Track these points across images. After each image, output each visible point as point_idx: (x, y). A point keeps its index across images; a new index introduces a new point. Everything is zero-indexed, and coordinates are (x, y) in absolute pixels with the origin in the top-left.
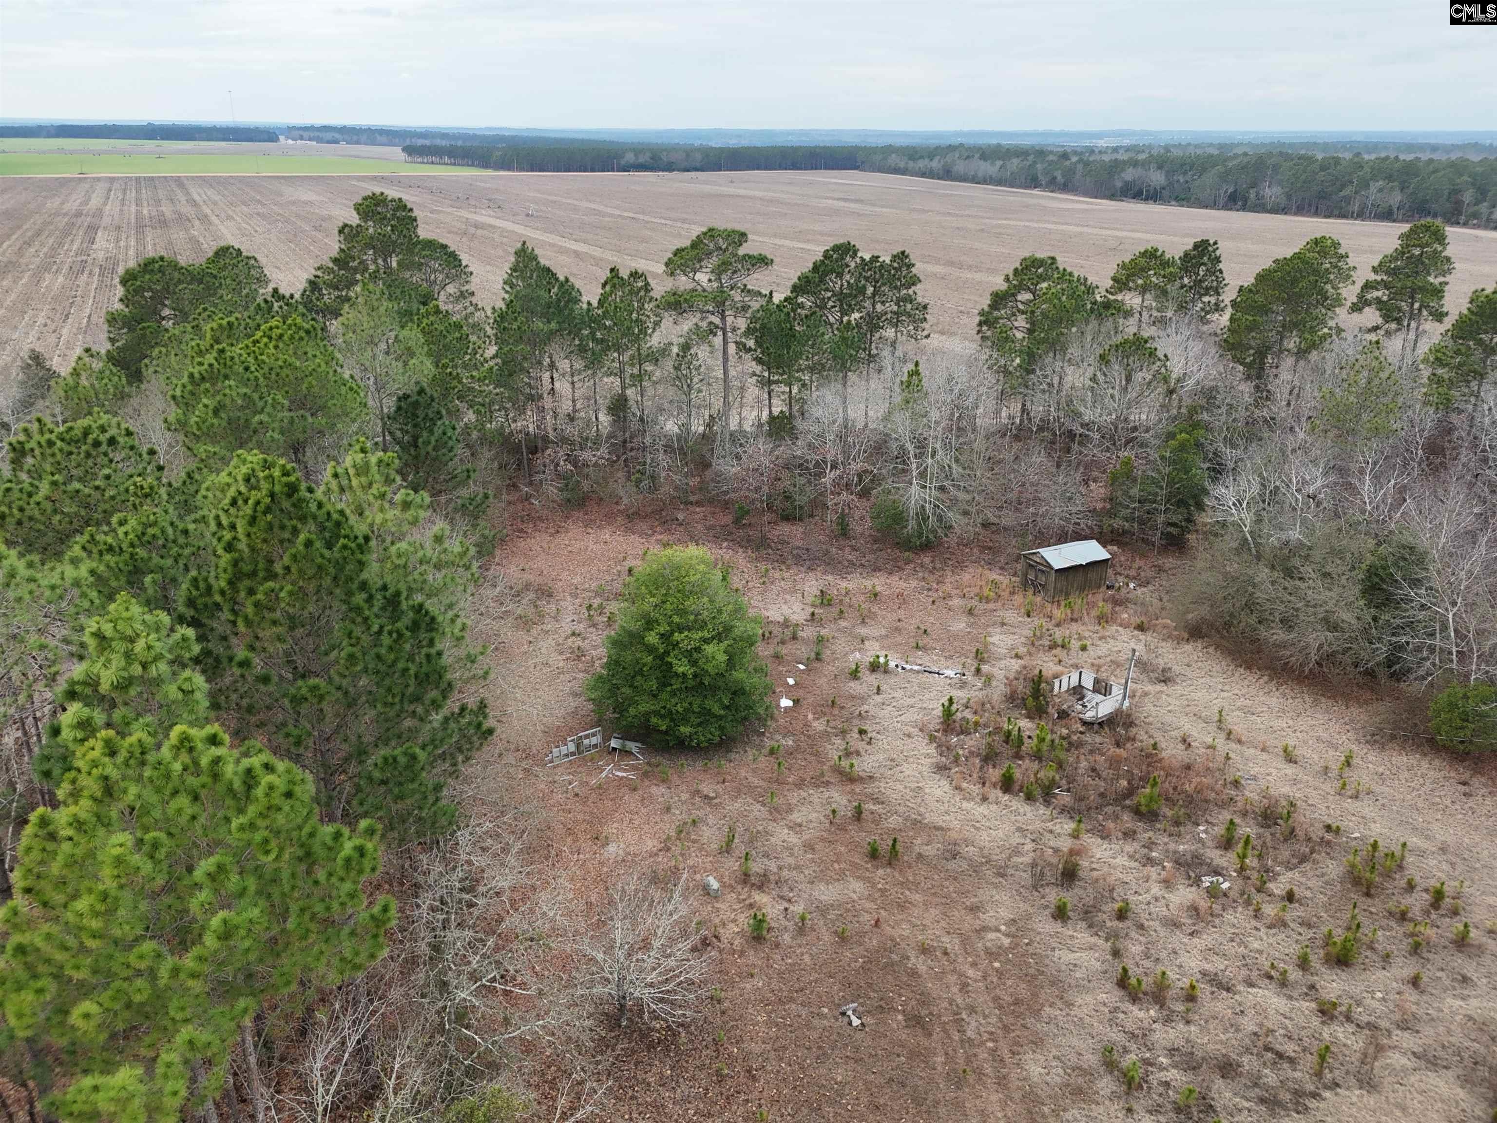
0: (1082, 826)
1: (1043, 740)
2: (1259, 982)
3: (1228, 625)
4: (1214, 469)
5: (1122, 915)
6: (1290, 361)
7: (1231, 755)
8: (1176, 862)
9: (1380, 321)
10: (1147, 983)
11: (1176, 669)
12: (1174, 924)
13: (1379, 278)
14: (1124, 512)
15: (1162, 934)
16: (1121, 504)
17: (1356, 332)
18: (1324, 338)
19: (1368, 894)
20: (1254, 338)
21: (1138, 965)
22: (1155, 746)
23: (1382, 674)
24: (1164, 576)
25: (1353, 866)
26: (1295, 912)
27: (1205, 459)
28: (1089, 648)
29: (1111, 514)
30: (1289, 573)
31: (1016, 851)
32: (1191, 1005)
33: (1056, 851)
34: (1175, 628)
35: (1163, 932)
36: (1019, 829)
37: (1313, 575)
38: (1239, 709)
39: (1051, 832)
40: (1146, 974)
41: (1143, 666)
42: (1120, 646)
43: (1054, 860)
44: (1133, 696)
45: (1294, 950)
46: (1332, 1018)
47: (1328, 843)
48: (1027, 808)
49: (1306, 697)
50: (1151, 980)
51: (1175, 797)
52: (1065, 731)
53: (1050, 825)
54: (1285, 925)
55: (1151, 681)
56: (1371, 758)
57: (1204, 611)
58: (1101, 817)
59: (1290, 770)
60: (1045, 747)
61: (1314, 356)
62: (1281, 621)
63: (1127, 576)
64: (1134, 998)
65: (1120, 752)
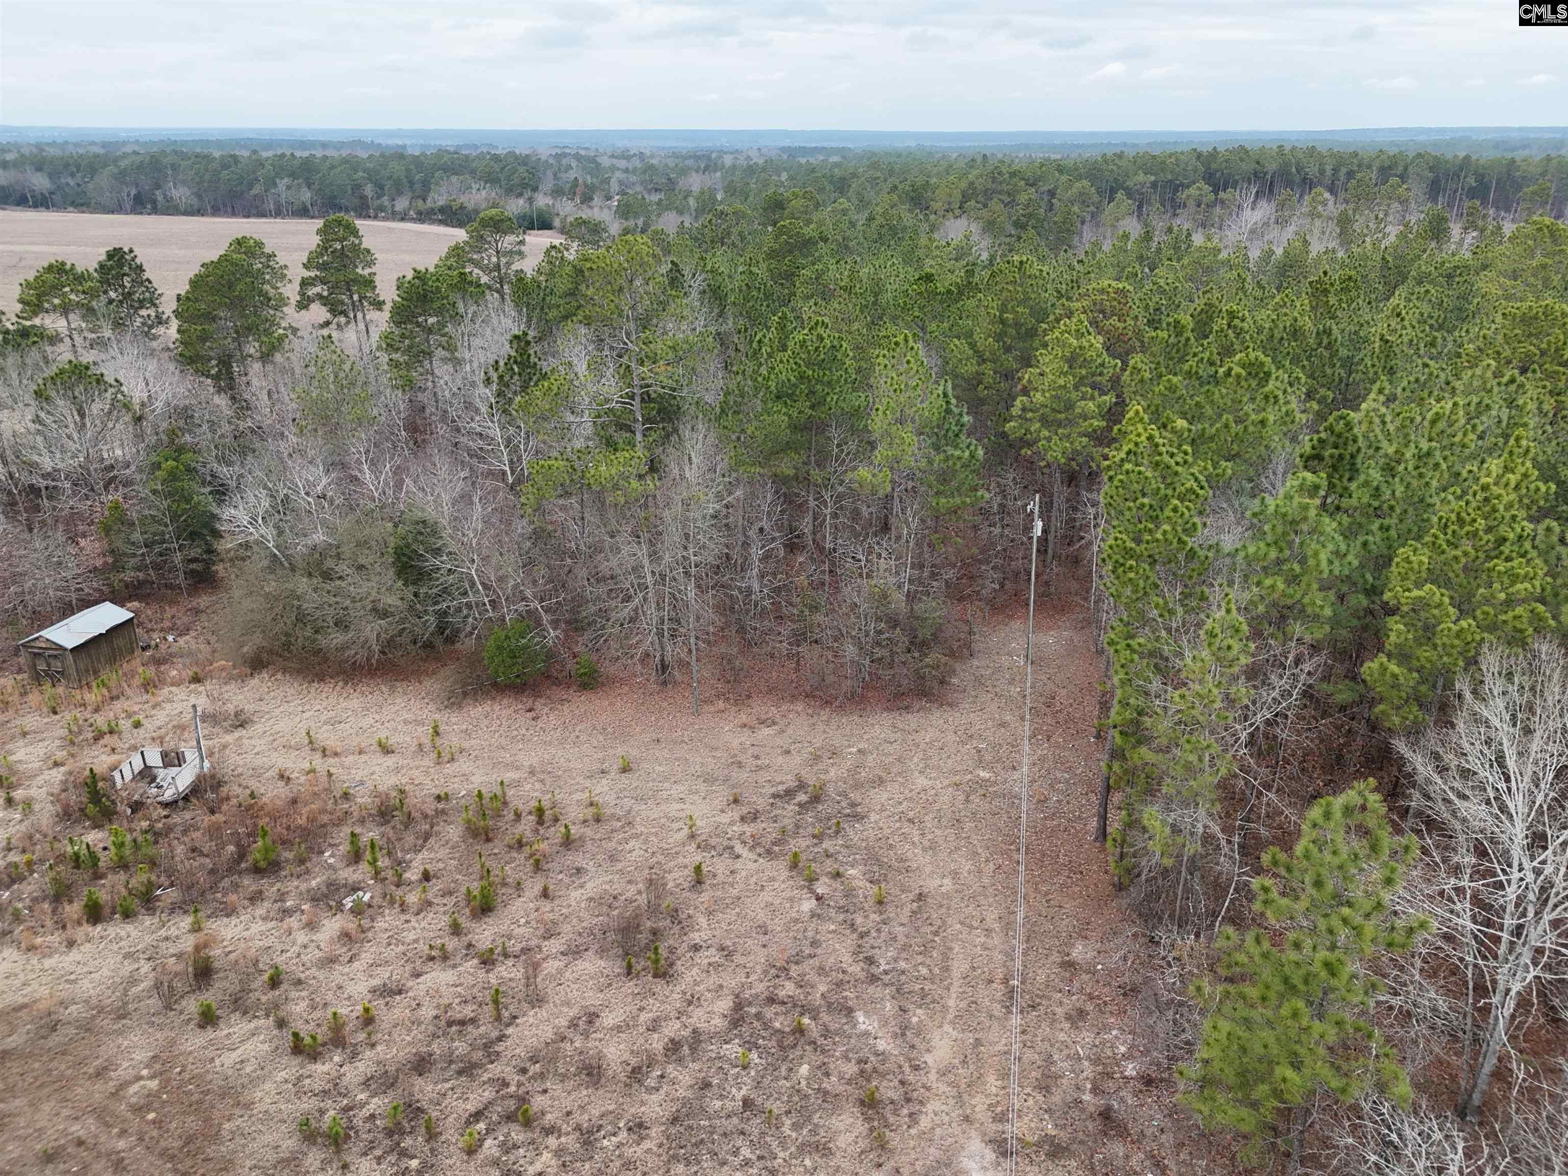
0: (199, 914)
1: (122, 844)
2: (425, 969)
3: (287, 645)
4: (218, 492)
5: (275, 982)
6: (257, 366)
7: (332, 770)
8: (313, 900)
9: (329, 316)
10: (323, 1034)
11: (249, 708)
12: (330, 961)
13: (312, 274)
14: (133, 562)
15: (322, 977)
16: (125, 554)
17: (310, 329)
18: (281, 339)
19: (488, 840)
20: (211, 348)
21: (307, 1022)
22: (252, 795)
23: (438, 642)
24: (203, 617)
25: (469, 821)
26: (436, 886)
27: (204, 483)
28: (144, 721)
29: (117, 567)
30: (327, 576)
31: (133, 981)
32: (370, 1028)
33: (179, 956)
34: (234, 667)
35: (321, 974)
36: (127, 956)
37: (349, 571)
38: (325, 723)
39: (167, 939)
40: (318, 1025)
41: (212, 719)
42: (179, 707)
43: (180, 967)
44: (211, 754)
45: (444, 921)
46: (493, 962)
47: (443, 812)
48: (129, 928)
49: (383, 688)
50: (325, 1028)
51: (291, 837)
52: (145, 824)
53: (163, 933)
54: (430, 904)
55: (227, 731)
56: (454, 720)
57: (257, 639)
58: (219, 895)
59: (390, 761)
60: (127, 852)
61: (278, 357)
62: (336, 624)
63: (162, 630)
64: (314, 1055)
65: (219, 817)
